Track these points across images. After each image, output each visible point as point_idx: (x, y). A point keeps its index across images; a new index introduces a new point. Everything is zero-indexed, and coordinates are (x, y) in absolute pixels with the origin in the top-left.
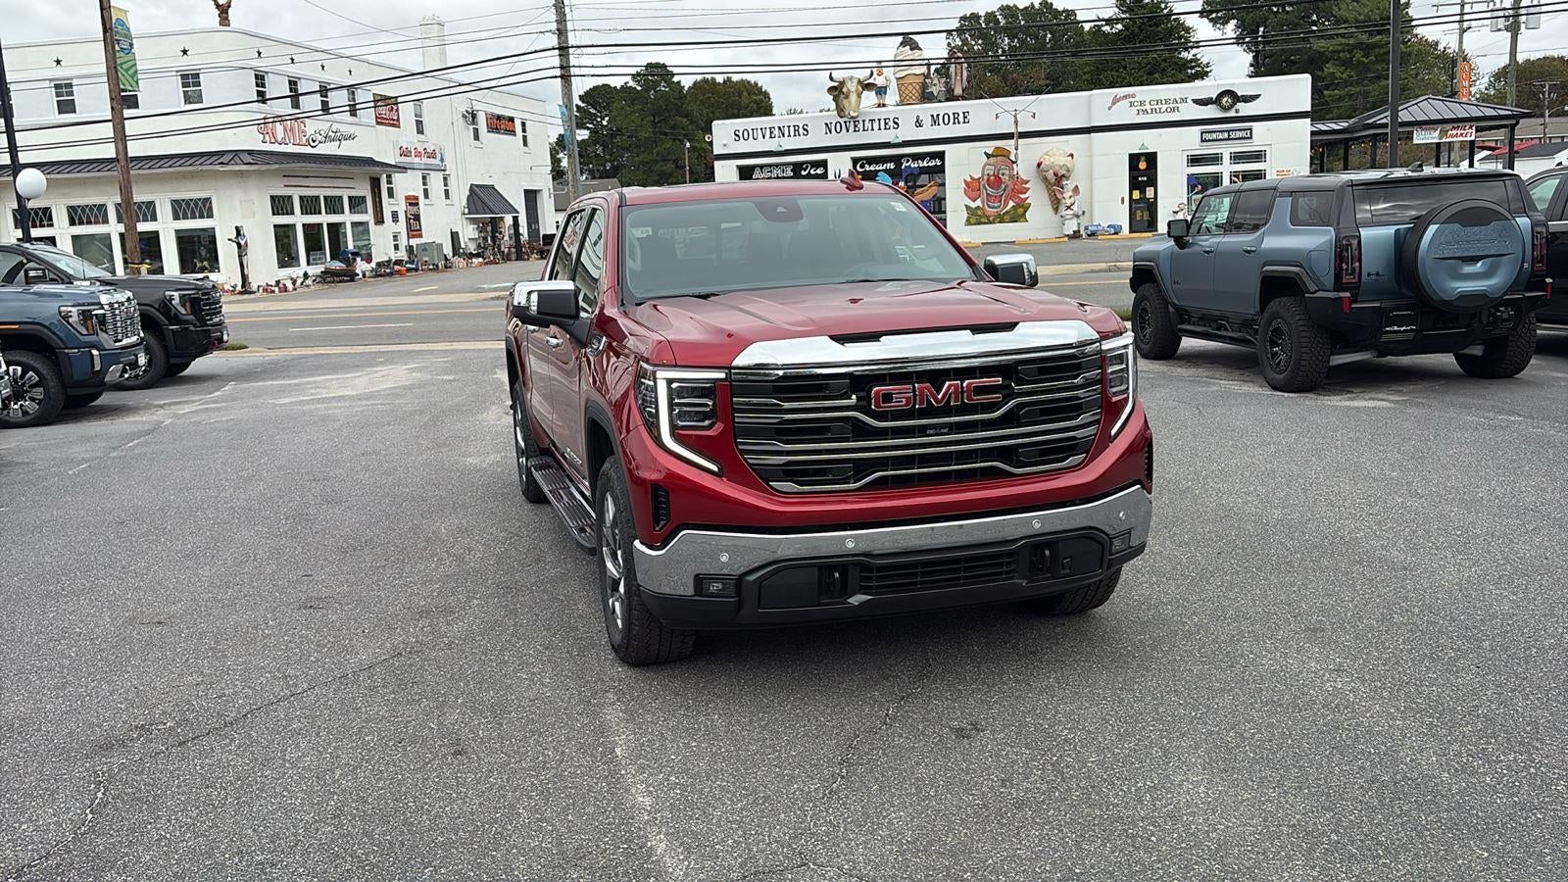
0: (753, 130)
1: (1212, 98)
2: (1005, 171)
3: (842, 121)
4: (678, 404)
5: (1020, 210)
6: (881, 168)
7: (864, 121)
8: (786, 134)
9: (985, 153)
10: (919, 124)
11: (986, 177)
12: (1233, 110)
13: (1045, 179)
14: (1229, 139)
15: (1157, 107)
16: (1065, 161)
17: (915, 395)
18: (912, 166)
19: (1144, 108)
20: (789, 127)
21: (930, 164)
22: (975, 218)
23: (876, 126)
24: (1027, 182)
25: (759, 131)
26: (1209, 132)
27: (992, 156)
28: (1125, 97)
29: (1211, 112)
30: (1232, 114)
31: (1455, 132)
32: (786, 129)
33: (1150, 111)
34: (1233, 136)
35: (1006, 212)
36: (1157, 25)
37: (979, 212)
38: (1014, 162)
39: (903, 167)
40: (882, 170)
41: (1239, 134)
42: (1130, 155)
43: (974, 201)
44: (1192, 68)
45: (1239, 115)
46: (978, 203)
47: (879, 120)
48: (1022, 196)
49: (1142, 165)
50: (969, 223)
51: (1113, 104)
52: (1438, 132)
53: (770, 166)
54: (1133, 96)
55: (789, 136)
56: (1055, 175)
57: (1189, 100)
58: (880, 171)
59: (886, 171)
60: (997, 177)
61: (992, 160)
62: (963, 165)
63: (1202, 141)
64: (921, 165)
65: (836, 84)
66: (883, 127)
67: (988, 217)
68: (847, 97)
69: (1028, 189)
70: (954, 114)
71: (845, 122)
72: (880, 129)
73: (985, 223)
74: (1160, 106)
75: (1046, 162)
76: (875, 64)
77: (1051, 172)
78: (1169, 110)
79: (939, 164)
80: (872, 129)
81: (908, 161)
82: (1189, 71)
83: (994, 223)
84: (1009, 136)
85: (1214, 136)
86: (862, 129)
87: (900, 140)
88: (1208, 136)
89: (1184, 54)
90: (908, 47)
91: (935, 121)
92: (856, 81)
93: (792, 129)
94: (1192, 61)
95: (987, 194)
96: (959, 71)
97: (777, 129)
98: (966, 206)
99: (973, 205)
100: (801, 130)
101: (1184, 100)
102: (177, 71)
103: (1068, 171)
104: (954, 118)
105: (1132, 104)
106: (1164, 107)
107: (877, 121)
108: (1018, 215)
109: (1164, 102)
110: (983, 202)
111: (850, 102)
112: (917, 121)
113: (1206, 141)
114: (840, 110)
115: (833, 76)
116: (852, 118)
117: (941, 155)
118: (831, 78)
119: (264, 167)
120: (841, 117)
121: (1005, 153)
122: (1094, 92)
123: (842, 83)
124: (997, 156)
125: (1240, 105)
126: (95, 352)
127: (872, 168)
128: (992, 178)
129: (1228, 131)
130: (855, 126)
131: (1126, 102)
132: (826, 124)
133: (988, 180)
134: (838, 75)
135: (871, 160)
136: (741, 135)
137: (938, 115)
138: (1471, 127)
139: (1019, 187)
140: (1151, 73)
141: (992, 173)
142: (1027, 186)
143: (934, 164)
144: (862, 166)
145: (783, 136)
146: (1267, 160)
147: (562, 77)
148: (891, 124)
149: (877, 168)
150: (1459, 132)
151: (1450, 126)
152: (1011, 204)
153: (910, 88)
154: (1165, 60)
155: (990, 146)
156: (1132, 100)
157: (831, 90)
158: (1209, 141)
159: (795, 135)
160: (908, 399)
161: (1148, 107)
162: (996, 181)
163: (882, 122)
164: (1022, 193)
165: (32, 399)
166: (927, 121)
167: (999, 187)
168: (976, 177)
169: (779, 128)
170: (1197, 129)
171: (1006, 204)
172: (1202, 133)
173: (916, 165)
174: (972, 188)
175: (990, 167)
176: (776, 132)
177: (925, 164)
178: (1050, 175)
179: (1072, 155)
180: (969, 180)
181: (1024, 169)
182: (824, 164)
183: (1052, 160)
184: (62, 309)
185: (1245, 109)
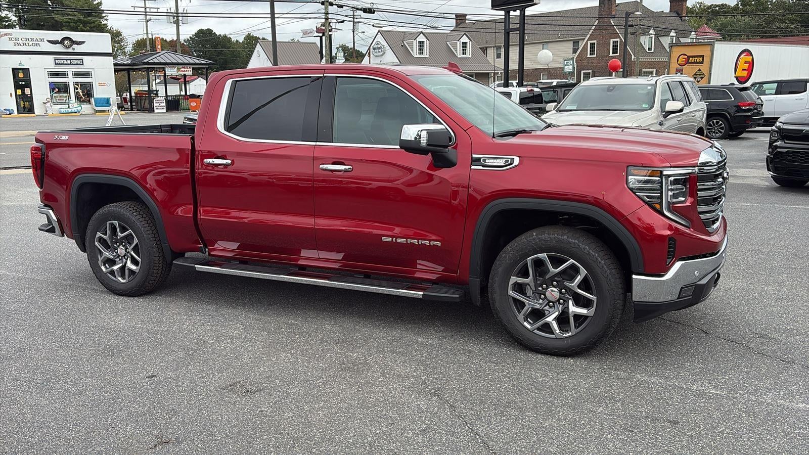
1: (58, 41)
12: (71, 48)
14: (70, 64)
15: (26, 42)
19: (18, 42)
26: (59, 59)
28: (6, 34)
29: (58, 48)
30: (70, 50)
31: (183, 69)
33: (22, 44)
34: (73, 63)
41: (76, 62)
42: (12, 68)
45: (75, 51)
49: (21, 75)
52: (176, 69)
54: (10, 34)
57: (45, 40)
63: (55, 64)
74: (28, 42)
78: (34, 45)
85: (62, 62)
88: (58, 62)
101: (42, 40)
105: (10, 39)
106: (31, 43)
109: (30, 40)
113: (57, 64)
125: (74, 46)
129: (70, 60)
138: (190, 68)
146: (93, 76)
150: (185, 70)
151: (181, 66)
156: (10, 36)
158: (59, 64)
161: (20, 42)
170: (52, 57)
172: (55, 59)
185: (78, 49)
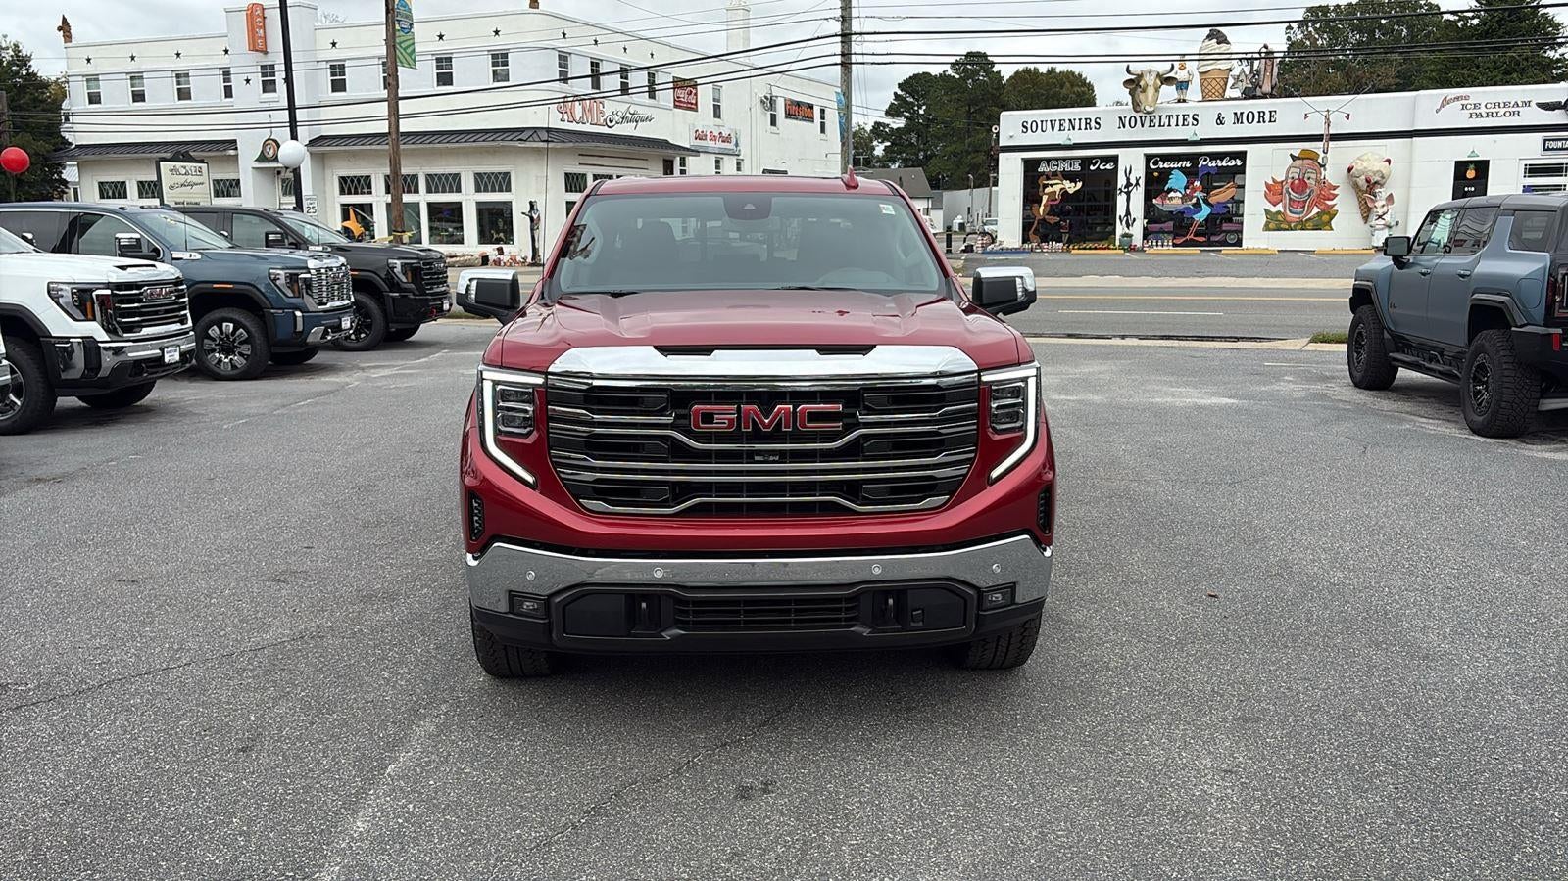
0: (1042, 122)
1: (1560, 102)
2: (1310, 175)
3: (1137, 115)
4: (502, 408)
5: (1325, 218)
6: (1176, 166)
7: (1160, 116)
8: (1077, 127)
9: (1291, 155)
10: (1220, 121)
11: (1289, 181)
13: (1356, 186)
15: (1494, 110)
16: (1383, 167)
17: (739, 418)
18: (1210, 165)
19: (1478, 111)
20: (1080, 120)
21: (1229, 164)
22: (1275, 223)
23: (1173, 122)
24: (1335, 188)
25: (1049, 123)
26: (1553, 140)
27: (1298, 158)
28: (1457, 98)
29: (1558, 117)
32: (1077, 122)
33: (1484, 115)
35: (1310, 219)
36: (1520, 20)
37: (1280, 218)
38: (1322, 166)
39: (1200, 166)
40: (1178, 168)
42: (1457, 162)
43: (1275, 205)
44: (1560, 68)
46: (1279, 208)
47: (1177, 116)
48: (1329, 203)
49: (1471, 174)
50: (1267, 228)
51: (1443, 105)
53: (1057, 159)
54: (1467, 98)
55: (1080, 129)
56: (1368, 181)
57: (1533, 104)
58: (1174, 168)
59: (1181, 169)
60: (1302, 181)
61: (1298, 163)
62: (1265, 166)
64: (1220, 165)
65: (1133, 77)
66: (1180, 123)
67: (1289, 223)
68: (1144, 91)
69: (1336, 195)
70: (1259, 112)
71: (1141, 117)
72: (1177, 125)
73: (1287, 230)
74: (1498, 110)
75: (1359, 167)
76: (1178, 57)
77: (1363, 177)
78: (1508, 114)
79: (1239, 164)
80: (1169, 125)
81: (1205, 160)
82: (1554, 72)
83: (1295, 230)
84: (1318, 138)
86: (1157, 124)
87: (1198, 138)
88: (1553, 145)
89: (1551, 54)
90: (1215, 40)
91: (1238, 118)
92: (1155, 75)
93: (1083, 122)
94: (1558, 60)
95: (1290, 199)
96: (1269, 68)
97: (1068, 122)
98: (1265, 210)
99: (1274, 209)
100: (1093, 124)
101: (1527, 104)
102: (489, 51)
103: (1383, 177)
104: (1260, 117)
105: (1464, 107)
106: (1502, 111)
107: (1175, 118)
108: (1323, 222)
109: (1502, 105)
110: (1285, 207)
111: (1146, 98)
112: (1219, 118)
113: (1549, 149)
114: (1136, 105)
115: (1130, 68)
116: (1148, 112)
117: (1242, 155)
118: (1128, 71)
119: (559, 145)
120: (1137, 111)
121: (1312, 156)
122: (1422, 92)
123: (1140, 77)
124: (1303, 159)
126: (298, 314)
127: (1166, 166)
128: (1296, 182)
130: (1151, 121)
131: (1458, 104)
132: (1120, 118)
133: (1292, 183)
134: (1136, 68)
135: (1166, 158)
136: (1029, 126)
137: (1242, 113)
139: (1326, 192)
140: (1508, 73)
141: (1297, 176)
142: (1335, 192)
143: (1233, 164)
144: (1156, 163)
145: (1074, 129)
147: (842, 64)
148: (1190, 120)
149: (1172, 166)
152: (1316, 210)
153: (1214, 83)
154: (1526, 59)
155: (1297, 148)
156: (1464, 101)
157: (1127, 83)
158: (1553, 149)
159: (1086, 129)
160: (731, 421)
161: (1483, 110)
162: (1300, 186)
163: (1180, 118)
164: (1329, 199)
165: (241, 355)
166: (1229, 118)
167: (1302, 192)
168: (1279, 180)
169: (1070, 121)
170: (1539, 137)
171: (1310, 212)
172: (1545, 141)
173: (1214, 165)
174: (1273, 191)
175: (1295, 170)
176: (1067, 125)
177: (1224, 164)
178: (1362, 181)
179: (1389, 161)
180: (1271, 182)
181: (1333, 174)
182: (1114, 159)
183: (1365, 165)
184: (271, 271)
